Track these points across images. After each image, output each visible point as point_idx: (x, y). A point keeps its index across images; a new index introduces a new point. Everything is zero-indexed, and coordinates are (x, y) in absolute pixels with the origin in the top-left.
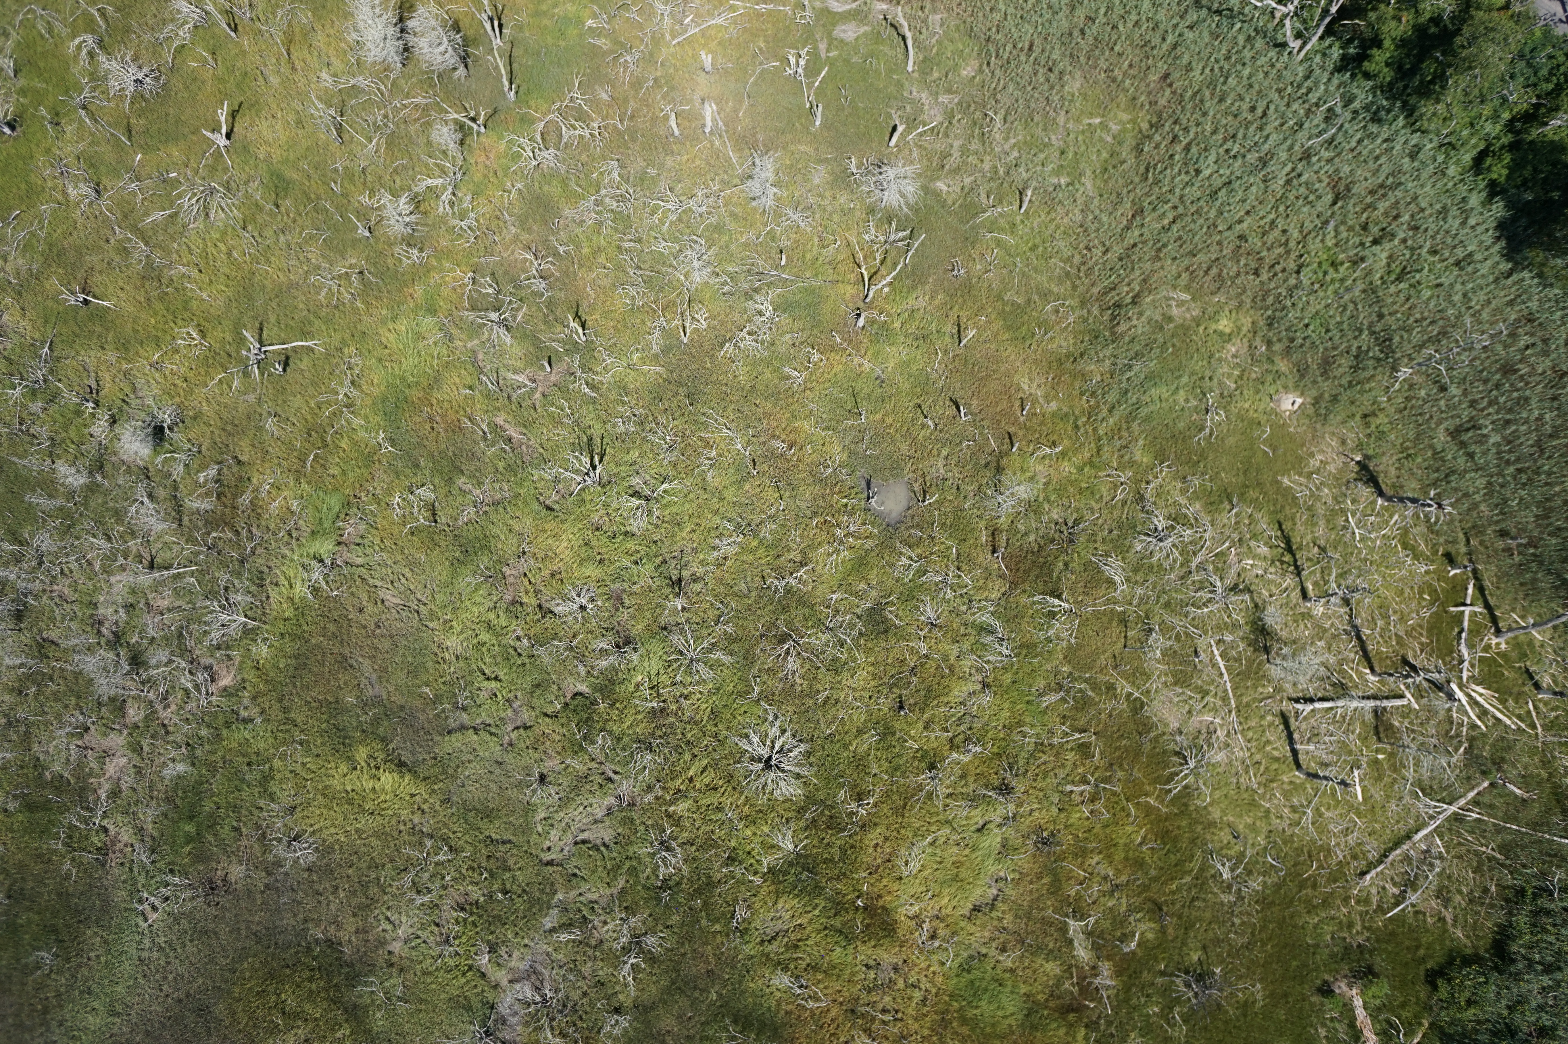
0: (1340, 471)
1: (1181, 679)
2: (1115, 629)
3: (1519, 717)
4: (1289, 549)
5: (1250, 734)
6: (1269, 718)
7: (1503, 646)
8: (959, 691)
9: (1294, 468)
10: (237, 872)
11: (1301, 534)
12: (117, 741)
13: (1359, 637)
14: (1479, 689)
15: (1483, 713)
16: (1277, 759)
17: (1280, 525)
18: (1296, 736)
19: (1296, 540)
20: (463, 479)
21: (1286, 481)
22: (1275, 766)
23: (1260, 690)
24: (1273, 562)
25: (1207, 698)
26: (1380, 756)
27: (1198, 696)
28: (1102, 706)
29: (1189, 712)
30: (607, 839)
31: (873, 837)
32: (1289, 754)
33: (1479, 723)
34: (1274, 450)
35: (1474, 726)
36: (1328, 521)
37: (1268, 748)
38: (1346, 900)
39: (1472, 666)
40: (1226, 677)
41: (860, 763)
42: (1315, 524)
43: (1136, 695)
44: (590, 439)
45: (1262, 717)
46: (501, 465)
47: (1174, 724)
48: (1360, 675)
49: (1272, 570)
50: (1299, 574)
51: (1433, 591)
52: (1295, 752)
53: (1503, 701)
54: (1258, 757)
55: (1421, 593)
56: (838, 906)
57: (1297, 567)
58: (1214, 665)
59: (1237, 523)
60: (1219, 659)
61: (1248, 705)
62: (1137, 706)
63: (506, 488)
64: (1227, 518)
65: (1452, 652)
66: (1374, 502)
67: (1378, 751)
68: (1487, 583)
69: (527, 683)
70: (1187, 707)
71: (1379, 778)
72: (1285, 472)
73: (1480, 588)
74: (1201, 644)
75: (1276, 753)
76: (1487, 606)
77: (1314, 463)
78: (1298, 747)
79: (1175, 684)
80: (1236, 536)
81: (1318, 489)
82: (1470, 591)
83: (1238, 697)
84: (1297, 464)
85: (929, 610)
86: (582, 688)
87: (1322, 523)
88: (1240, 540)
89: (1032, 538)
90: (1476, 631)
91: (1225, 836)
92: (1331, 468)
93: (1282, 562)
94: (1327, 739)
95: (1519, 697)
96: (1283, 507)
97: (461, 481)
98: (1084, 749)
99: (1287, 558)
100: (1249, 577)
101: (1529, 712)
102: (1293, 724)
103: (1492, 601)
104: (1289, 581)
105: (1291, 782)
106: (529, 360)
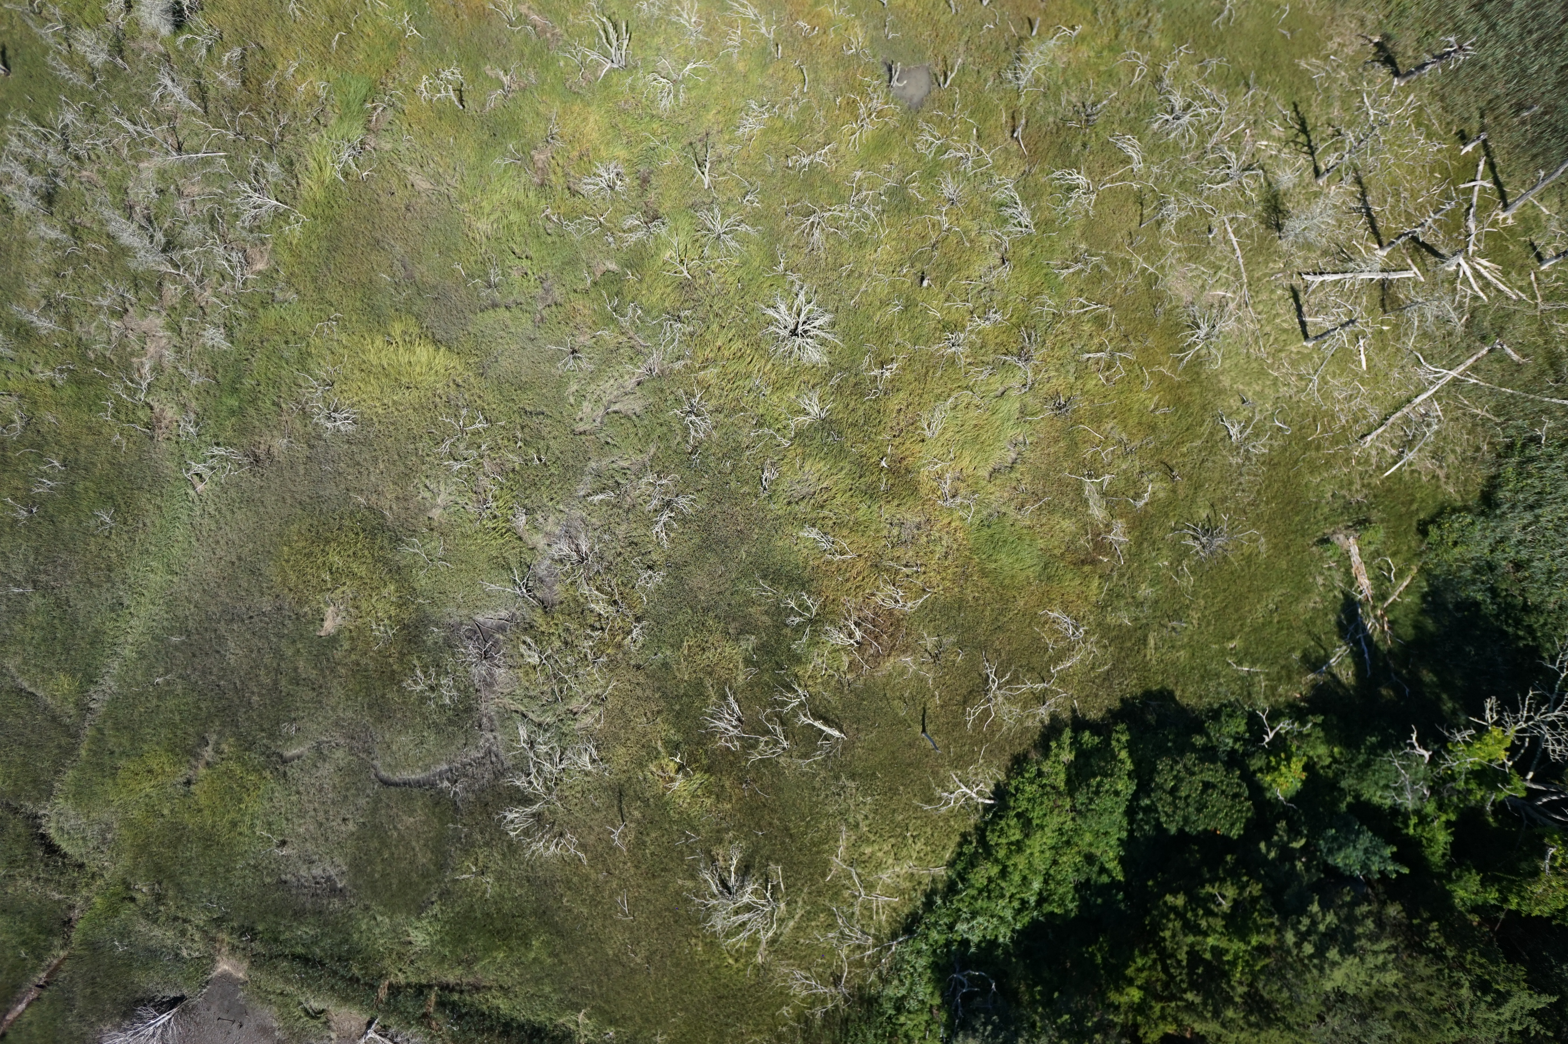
0: (1358, 53)
1: (1195, 255)
2: (1132, 208)
3: (1521, 288)
4: (1304, 130)
5: (1260, 307)
6: (1279, 292)
7: (1510, 221)
8: (978, 268)
9: (1311, 50)
10: (280, 444)
11: (1314, 115)
12: (156, 322)
13: (1369, 215)
14: (1484, 262)
15: (1486, 286)
16: (1285, 331)
17: (1296, 106)
18: (1305, 309)
19: (1310, 121)
20: (489, 65)
21: (1303, 64)
22: (1284, 337)
23: (1271, 265)
24: (1287, 143)
25: (1220, 273)
26: (1385, 328)
27: (1212, 272)
28: (1117, 281)
29: (1203, 286)
30: (638, 410)
31: (895, 402)
32: (1298, 326)
33: (1481, 294)
34: (1292, 32)
35: (1476, 298)
36: (1343, 102)
37: (1278, 321)
38: (1347, 460)
39: (1479, 241)
40: (1238, 253)
41: (884, 332)
42: (1330, 105)
43: (1151, 270)
45: (1272, 291)
47: (1187, 297)
48: (1369, 250)
49: (1286, 150)
50: (1312, 154)
51: (1445, 170)
52: (1303, 324)
53: (1506, 274)
54: (1268, 329)
55: (1432, 172)
56: (862, 466)
57: (1310, 147)
58: (1227, 241)
59: (1253, 105)
60: (1232, 236)
61: (1259, 279)
62: (1152, 280)
63: (532, 74)
64: (1245, 99)
65: (1459, 228)
66: (1390, 83)
67: (1382, 323)
68: (1498, 160)
69: (557, 260)
70: (1200, 282)
71: (1383, 349)
72: (1303, 55)
73: (1491, 165)
74: (1215, 222)
75: (1285, 325)
76: (1496, 182)
77: (1332, 45)
78: (1307, 319)
79: (1189, 259)
80: (1251, 118)
81: (1334, 70)
82: (1481, 167)
83: (1250, 272)
84: (1315, 47)
85: (949, 188)
86: (612, 265)
87: (1337, 104)
88: (1255, 122)
89: (1051, 119)
90: (1485, 207)
91: (1234, 402)
92: (1349, 51)
93: (1296, 143)
94: (1334, 310)
95: (1522, 270)
96: (1298, 89)
97: (487, 67)
98: (1100, 321)
99: (1302, 138)
100: (1263, 157)
101: (1530, 283)
102: (1302, 297)
103: (1502, 177)
104: (1303, 160)
105: (1298, 353)
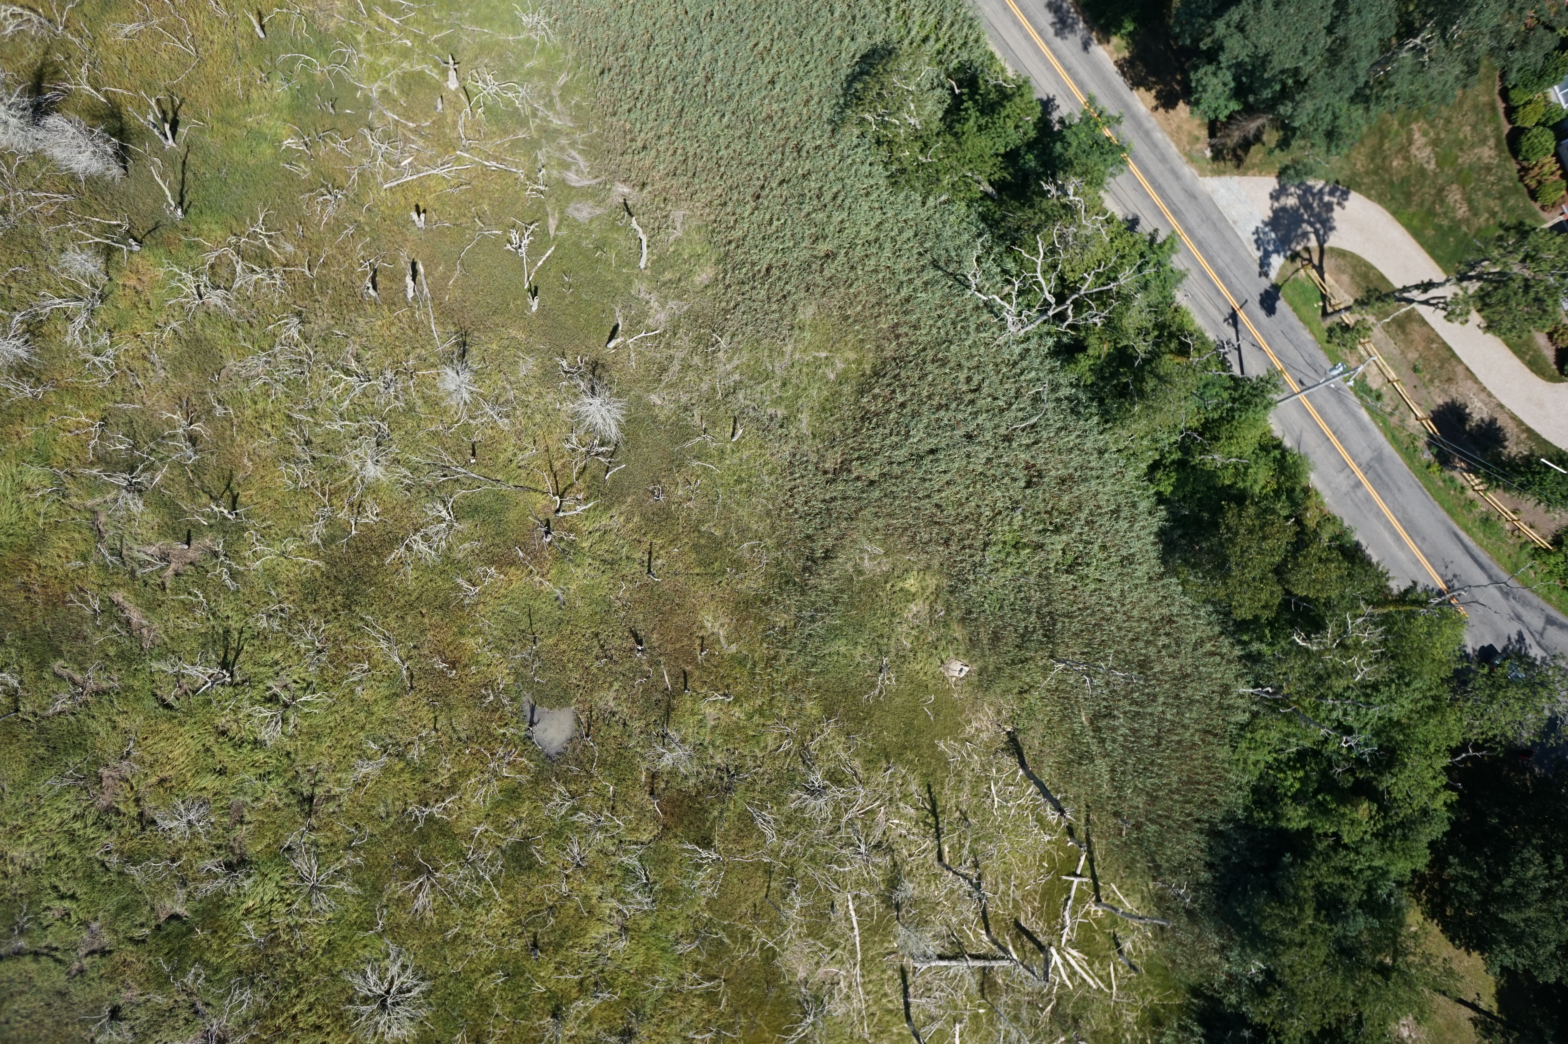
0: (992, 740)
1: (814, 931)
2: (760, 879)
3: (1100, 978)
4: (934, 812)
5: (870, 987)
6: (890, 972)
7: (1100, 914)
8: (597, 932)
9: (950, 733)
11: (945, 797)
13: (981, 899)
14: (1074, 952)
15: (1073, 974)
16: (890, 1011)
17: (929, 787)
18: (911, 990)
19: (941, 803)
20: (61, 662)
21: (942, 746)
22: (888, 1018)
23: (886, 945)
24: (917, 823)
25: (836, 951)
26: (981, 1011)
27: (828, 949)
28: (735, 953)
29: (818, 963)
32: (902, 1007)
33: (1068, 983)
34: (937, 715)
35: (1063, 985)
36: (973, 788)
37: (884, 1001)
39: (1072, 930)
40: (856, 932)
41: (483, 1003)
42: (960, 790)
43: (770, 944)
44: (227, 631)
45: (884, 971)
46: (112, 651)
47: (802, 974)
48: (977, 935)
49: (915, 830)
50: (938, 838)
51: (1052, 860)
52: (907, 1005)
53: (1090, 964)
54: (873, 1009)
55: (1042, 859)
57: (937, 829)
58: (848, 919)
59: (891, 783)
60: (853, 913)
61: (873, 959)
62: (770, 956)
63: (115, 676)
64: (883, 777)
65: (1058, 917)
66: (1016, 772)
67: (980, 1006)
68: (1097, 854)
69: (112, 903)
70: (816, 959)
71: (976, 1032)
72: (943, 737)
73: (1091, 860)
74: (838, 898)
75: (890, 1006)
76: (1094, 877)
77: (970, 730)
78: (911, 1000)
79: (809, 935)
80: (888, 795)
81: (969, 755)
82: (1082, 863)
83: (864, 951)
84: (954, 730)
85: (576, 850)
86: (180, 910)
87: (967, 788)
88: (891, 800)
89: (692, 782)
90: (1080, 900)
92: (984, 736)
93: (926, 824)
94: (937, 994)
95: (1104, 960)
96: (935, 770)
97: (57, 665)
98: (711, 998)
99: (930, 820)
100: (893, 835)
101: (1109, 974)
102: (910, 978)
103: (1098, 872)
104: (929, 843)
105: (900, 1034)
106: (163, 531)
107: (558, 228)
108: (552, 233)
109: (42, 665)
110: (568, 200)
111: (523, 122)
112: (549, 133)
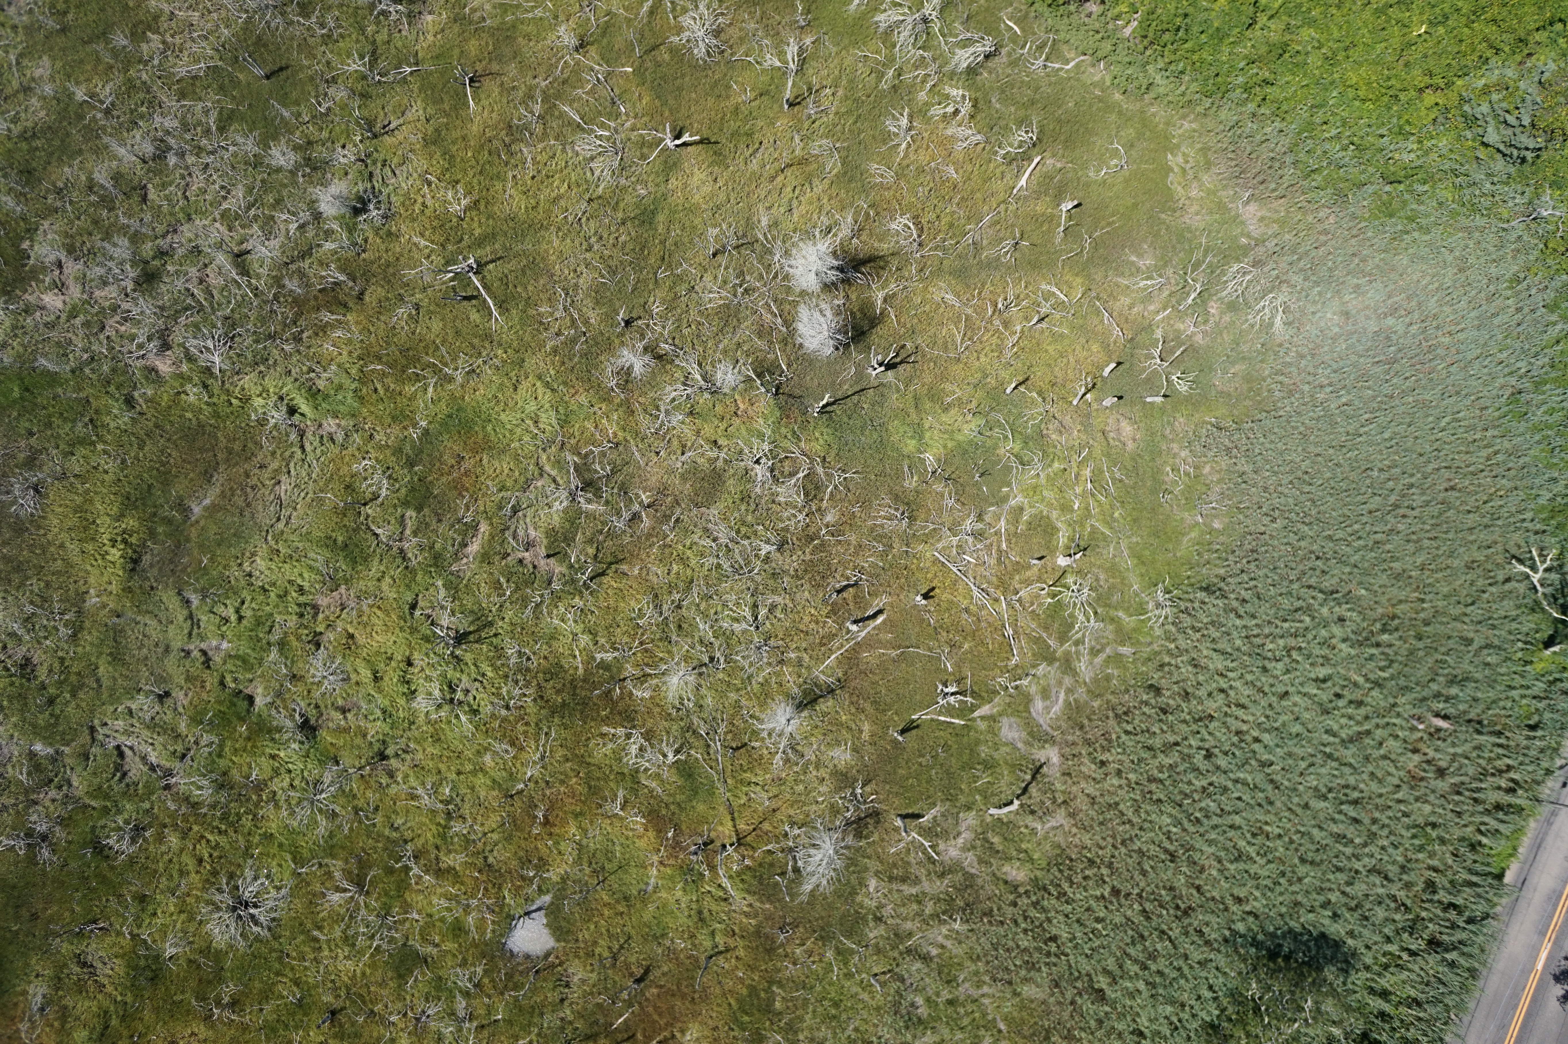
12: (76, 292)
30: (130, 774)
41: (268, 992)
44: (491, 624)
46: (438, 546)
69: (244, 649)
86: (259, 701)
97: (410, 513)
106: (551, 533)
107: (982, 718)
108: (976, 714)
109: (406, 504)
110: (1016, 713)
111: (1063, 638)
112: (1068, 666)
